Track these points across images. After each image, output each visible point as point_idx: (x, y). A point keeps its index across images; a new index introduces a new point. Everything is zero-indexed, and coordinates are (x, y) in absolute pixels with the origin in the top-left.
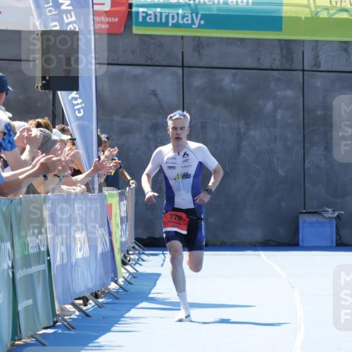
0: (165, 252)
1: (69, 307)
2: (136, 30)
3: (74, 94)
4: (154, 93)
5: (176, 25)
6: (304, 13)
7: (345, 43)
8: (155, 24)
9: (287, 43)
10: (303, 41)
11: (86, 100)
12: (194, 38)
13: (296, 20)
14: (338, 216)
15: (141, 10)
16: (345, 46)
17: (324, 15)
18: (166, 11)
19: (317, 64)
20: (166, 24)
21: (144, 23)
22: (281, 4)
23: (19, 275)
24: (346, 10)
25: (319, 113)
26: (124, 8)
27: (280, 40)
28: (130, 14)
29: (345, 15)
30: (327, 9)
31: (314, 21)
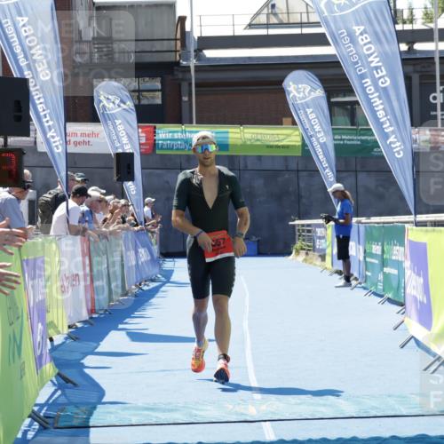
0: (176, 260)
1: (134, 287)
2: (158, 152)
3: (130, 183)
4: (168, 182)
5: (178, 149)
6: (239, 142)
7: (260, 157)
8: (167, 149)
9: (232, 156)
10: (237, 156)
11: (136, 186)
12: (187, 155)
13: (235, 146)
14: (258, 241)
15: (160, 142)
16: (259, 158)
17: (249, 143)
18: (172, 142)
19: (246, 166)
20: (172, 149)
21: (162, 149)
22: (228, 138)
23: (111, 271)
24: (258, 140)
25: (248, 190)
26: (152, 141)
27: (228, 156)
28: (155, 144)
29: (258, 143)
30: (250, 140)
31: (244, 146)
